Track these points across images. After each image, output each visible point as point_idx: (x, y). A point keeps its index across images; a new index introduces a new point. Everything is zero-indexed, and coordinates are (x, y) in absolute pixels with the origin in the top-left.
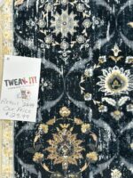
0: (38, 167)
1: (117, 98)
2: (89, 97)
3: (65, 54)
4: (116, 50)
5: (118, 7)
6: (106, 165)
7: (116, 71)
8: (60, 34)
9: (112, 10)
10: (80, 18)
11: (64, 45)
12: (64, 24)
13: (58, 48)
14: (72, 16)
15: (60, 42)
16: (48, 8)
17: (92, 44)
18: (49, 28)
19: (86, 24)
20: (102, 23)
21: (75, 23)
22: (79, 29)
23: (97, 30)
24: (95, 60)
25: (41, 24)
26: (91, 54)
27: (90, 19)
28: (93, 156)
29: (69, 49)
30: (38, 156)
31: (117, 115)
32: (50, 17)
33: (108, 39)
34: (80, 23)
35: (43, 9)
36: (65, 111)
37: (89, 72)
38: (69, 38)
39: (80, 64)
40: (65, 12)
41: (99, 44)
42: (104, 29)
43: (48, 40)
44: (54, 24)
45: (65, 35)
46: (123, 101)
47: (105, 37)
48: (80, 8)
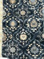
4: (24, 56)
8: (12, 52)
9: (23, 47)
10: (16, 48)
11: (13, 55)
12: (13, 50)
13: (11, 55)
14: (14, 48)
17: (19, 54)
19: (17, 50)
20: (21, 50)
21: (15, 50)
25: (8, 50)
26: (18, 57)
27: (18, 49)
29: (14, 55)
32: (10, 49)
33: (22, 53)
35: (8, 47)
40: (13, 47)
41: (20, 54)
42: (21, 51)
43: (9, 53)
44: (10, 50)
45: (13, 52)
48: (16, 46)
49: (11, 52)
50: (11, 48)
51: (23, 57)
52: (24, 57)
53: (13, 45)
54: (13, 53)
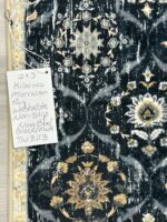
0: (57, 213)
1: (149, 130)
2: (115, 130)
3: (87, 80)
4: (148, 74)
5: (150, 23)
6: (137, 209)
7: (148, 99)
8: (81, 56)
9: (143, 27)
10: (104, 36)
11: (86, 69)
12: (86, 43)
13: (79, 72)
14: (96, 34)
15: (81, 65)
16: (67, 24)
17: (119, 67)
18: (68, 49)
19: (113, 43)
20: (132, 42)
21: (100, 43)
22: (104, 50)
23: (125, 50)
24: (124, 86)
25: (59, 43)
26: (118, 79)
27: (117, 37)
28: (121, 199)
29: (93, 73)
30: (56, 201)
31: (150, 150)
32: (69, 36)
33: (138, 61)
34: (105, 43)
35: (61, 26)
36: (87, 147)
37: (117, 100)
38: (93, 61)
39: (105, 91)
40: (86, 30)
41: (128, 67)
42: (133, 49)
43: (67, 62)
44: (74, 43)
45: (87, 56)
46: (156, 134)
47: (134, 59)
48: (105, 24)
49: (77, 52)
50: (77, 34)
51: (143, 78)
52: (152, 79)
53: (86, 16)
54: (91, 63)
